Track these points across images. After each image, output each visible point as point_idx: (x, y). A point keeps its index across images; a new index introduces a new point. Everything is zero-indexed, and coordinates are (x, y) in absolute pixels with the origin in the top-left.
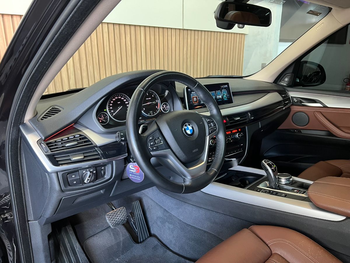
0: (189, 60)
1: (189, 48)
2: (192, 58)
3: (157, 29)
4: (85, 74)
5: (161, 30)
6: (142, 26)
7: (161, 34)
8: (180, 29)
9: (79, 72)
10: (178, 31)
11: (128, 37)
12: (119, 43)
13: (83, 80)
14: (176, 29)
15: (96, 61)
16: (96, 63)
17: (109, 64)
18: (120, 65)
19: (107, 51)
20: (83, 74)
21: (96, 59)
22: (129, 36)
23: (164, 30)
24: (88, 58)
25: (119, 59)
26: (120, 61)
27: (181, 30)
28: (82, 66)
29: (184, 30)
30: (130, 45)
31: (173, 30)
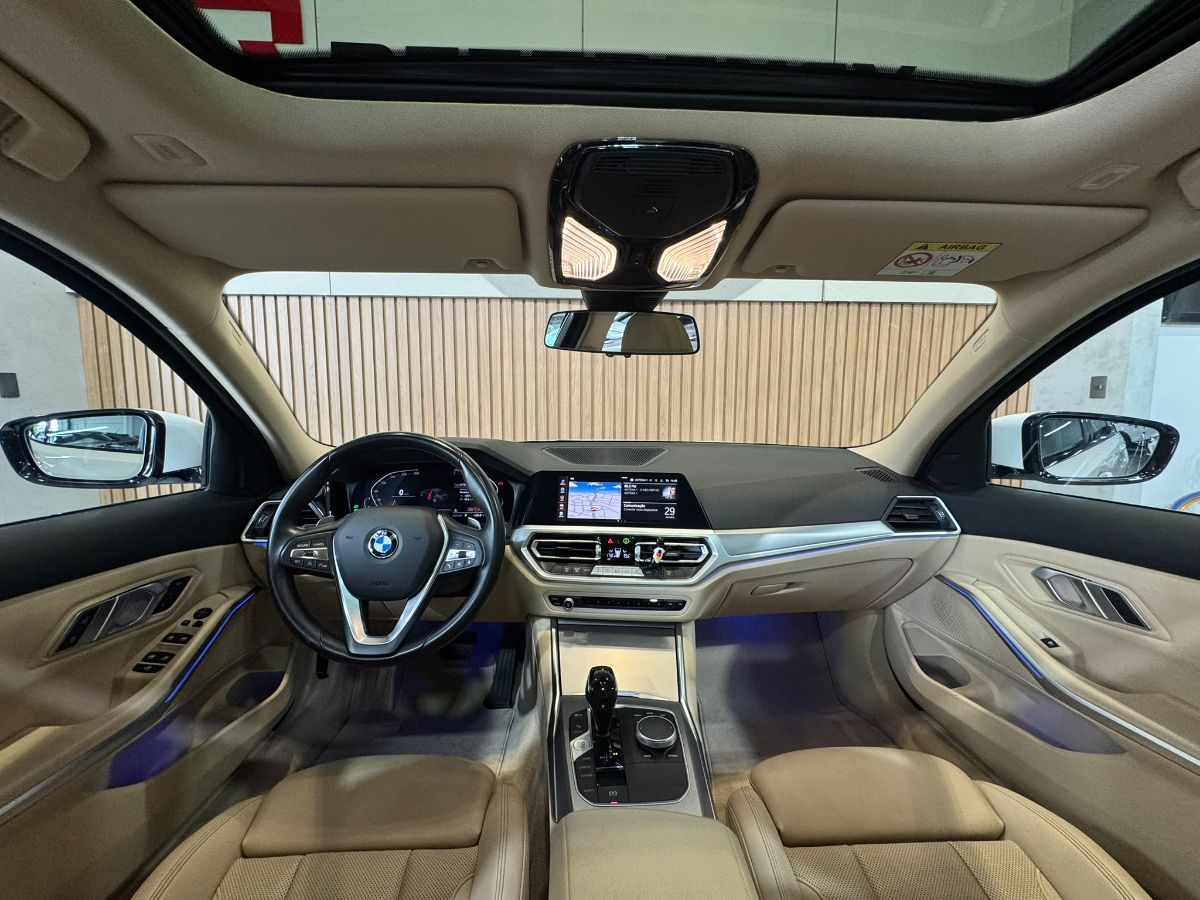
0: (839, 369)
1: (841, 342)
3: (757, 305)
5: (766, 307)
8: (816, 303)
10: (810, 308)
14: (805, 303)
23: (775, 306)
27: (819, 305)
29: (827, 303)
31: (796, 305)
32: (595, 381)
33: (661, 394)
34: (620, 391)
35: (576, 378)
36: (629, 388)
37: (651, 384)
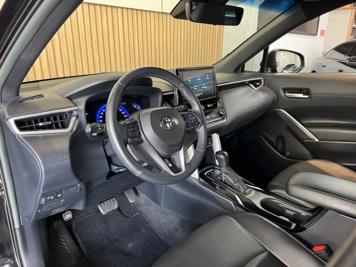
0: (169, 45)
1: (169, 33)
2: (172, 44)
3: (135, 11)
5: (139, 12)
6: (119, 7)
7: (139, 16)
8: (159, 12)
9: (52, 54)
10: (157, 14)
11: (105, 18)
12: (95, 25)
14: (154, 12)
15: (70, 43)
17: (85, 46)
18: (96, 48)
19: (82, 32)
20: (56, 56)
21: (70, 40)
23: (143, 12)
25: (95, 41)
26: (96, 43)
27: (160, 14)
28: (55, 48)
29: (163, 13)
30: (106, 27)
31: (151, 13)
32: (56, 54)
33: (95, 60)
36: (77, 57)
37: (89, 55)
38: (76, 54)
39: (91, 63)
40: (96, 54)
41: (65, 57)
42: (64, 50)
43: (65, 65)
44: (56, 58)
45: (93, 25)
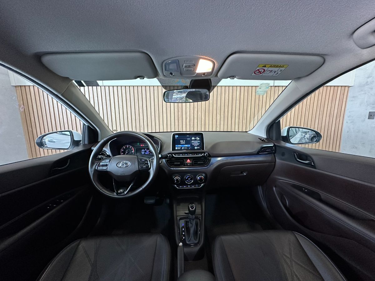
3: (251, 87)
4: (196, 116)
6: (238, 86)
7: (254, 90)
9: (193, 115)
13: (195, 120)
15: (203, 109)
16: (203, 110)
17: (212, 111)
18: (219, 111)
19: (211, 102)
20: (195, 116)
21: (203, 107)
22: (228, 93)
24: (198, 107)
27: (273, 87)
28: (195, 111)
29: (275, 86)
30: (228, 99)
32: (195, 115)
33: (217, 119)
34: (203, 118)
35: (188, 114)
37: (214, 115)
38: (206, 115)
39: (214, 120)
40: (218, 116)
41: (199, 116)
42: (200, 113)
43: (199, 121)
44: (195, 117)
45: (219, 98)
